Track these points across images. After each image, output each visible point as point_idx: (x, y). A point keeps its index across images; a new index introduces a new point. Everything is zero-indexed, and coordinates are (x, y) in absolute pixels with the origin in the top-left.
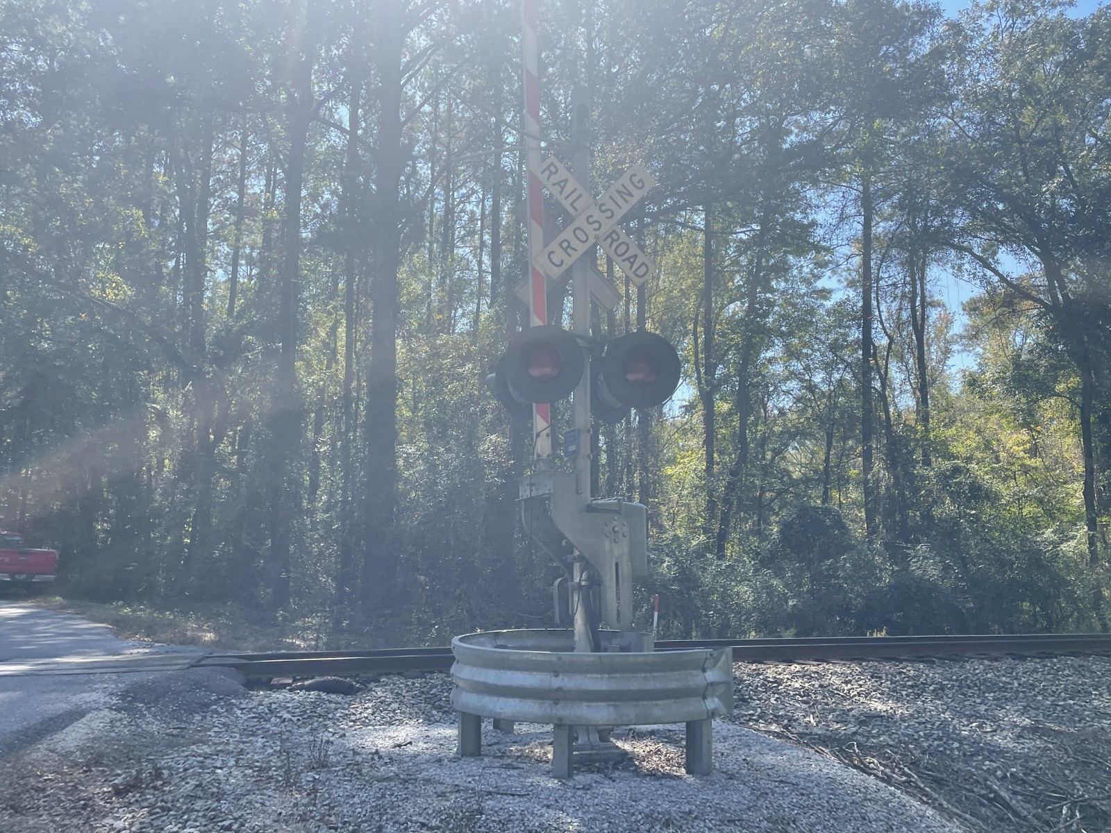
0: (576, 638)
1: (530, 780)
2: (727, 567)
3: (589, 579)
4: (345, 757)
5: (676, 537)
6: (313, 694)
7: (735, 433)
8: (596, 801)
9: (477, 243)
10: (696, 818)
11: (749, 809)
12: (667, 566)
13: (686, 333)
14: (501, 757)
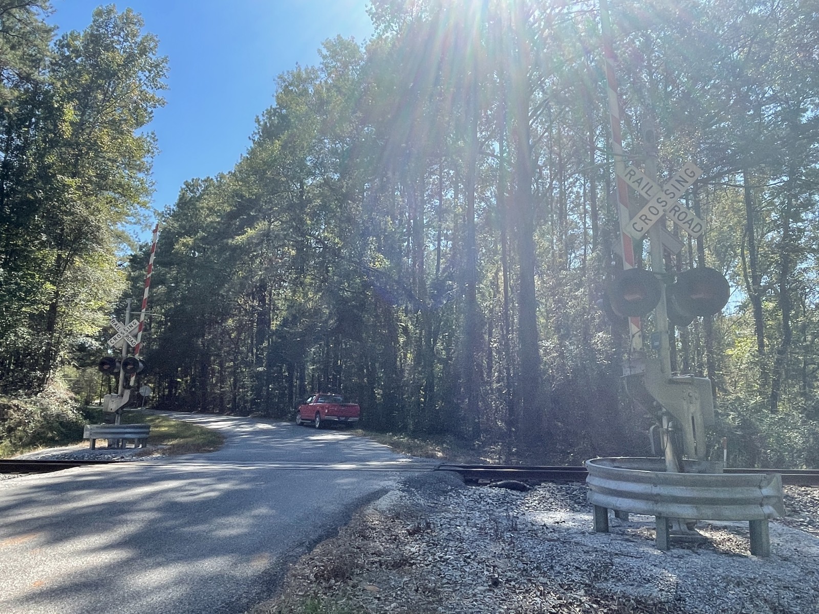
0: (667, 463)
1: (642, 549)
2: (779, 419)
3: (673, 427)
4: (527, 526)
5: (738, 398)
6: (503, 490)
7: (780, 324)
8: (687, 565)
9: (582, 211)
10: (760, 582)
11: (800, 581)
12: (732, 418)
13: (736, 255)
14: (622, 534)
